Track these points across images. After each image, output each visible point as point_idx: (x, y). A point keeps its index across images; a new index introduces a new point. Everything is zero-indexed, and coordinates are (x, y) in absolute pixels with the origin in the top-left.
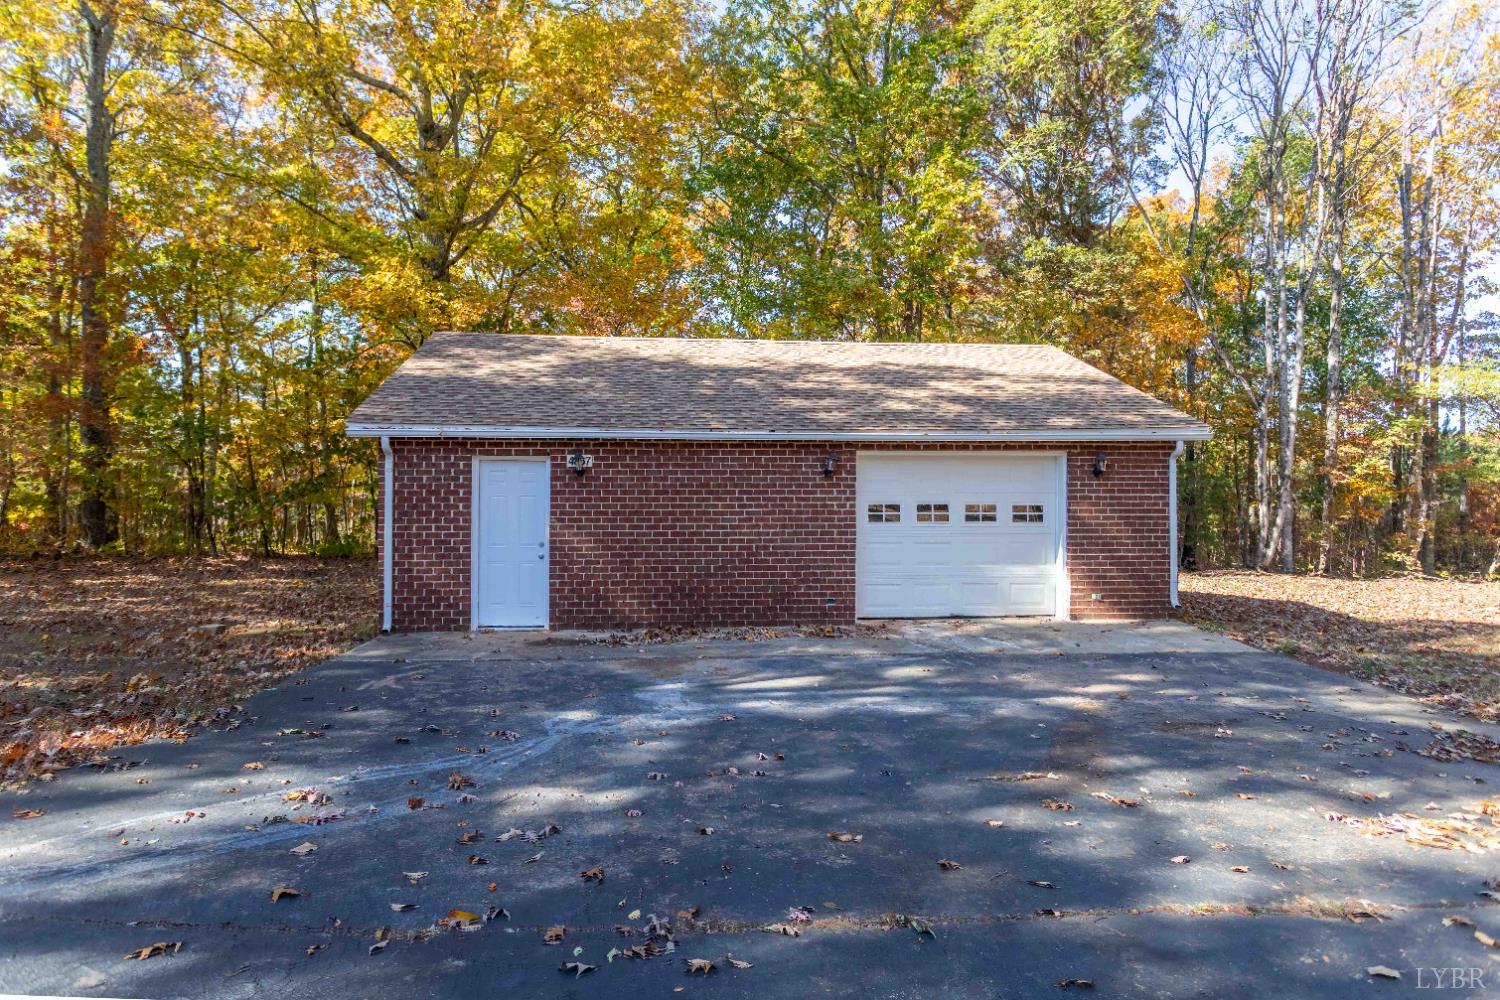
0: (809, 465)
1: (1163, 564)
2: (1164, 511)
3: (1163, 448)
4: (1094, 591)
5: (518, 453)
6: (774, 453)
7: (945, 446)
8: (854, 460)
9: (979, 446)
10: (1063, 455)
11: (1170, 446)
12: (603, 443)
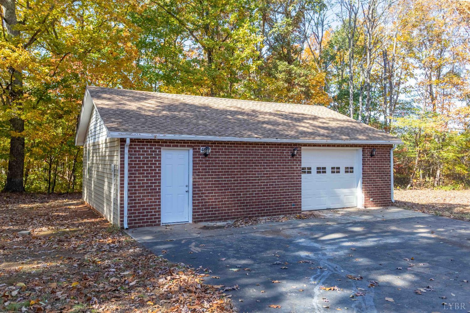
0: (287, 152)
1: (389, 187)
2: (389, 169)
3: (389, 147)
4: (372, 197)
5: (181, 146)
6: (275, 147)
7: (329, 145)
8: (301, 150)
9: (339, 145)
10: (360, 149)
11: (391, 146)
12: (214, 143)
